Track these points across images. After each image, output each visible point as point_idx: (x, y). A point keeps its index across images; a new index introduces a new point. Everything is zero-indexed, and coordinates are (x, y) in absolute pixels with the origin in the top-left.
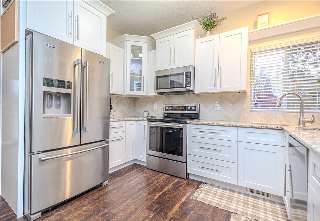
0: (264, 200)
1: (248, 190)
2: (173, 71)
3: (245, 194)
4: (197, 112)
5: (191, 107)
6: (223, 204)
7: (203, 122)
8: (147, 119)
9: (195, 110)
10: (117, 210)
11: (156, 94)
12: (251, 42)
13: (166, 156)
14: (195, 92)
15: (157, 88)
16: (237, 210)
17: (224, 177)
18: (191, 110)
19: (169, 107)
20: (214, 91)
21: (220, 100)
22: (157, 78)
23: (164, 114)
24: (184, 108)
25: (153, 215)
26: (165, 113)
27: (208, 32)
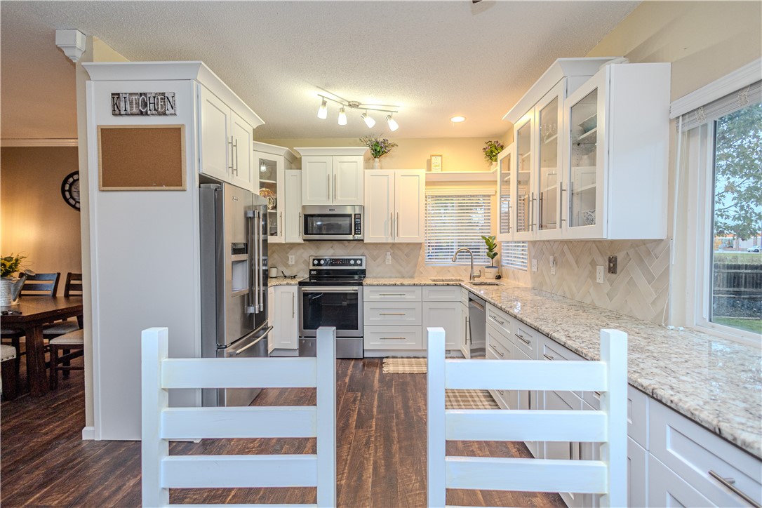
2: (333, 210)
4: (363, 267)
5: (355, 260)
6: (415, 370)
7: (384, 283)
8: (296, 281)
9: (361, 265)
11: (302, 242)
12: (428, 183)
14: (365, 242)
15: (306, 232)
18: (355, 264)
19: (319, 260)
20: (390, 241)
21: (392, 251)
22: (306, 217)
23: (310, 272)
24: (346, 262)
26: (311, 270)
27: (377, 160)
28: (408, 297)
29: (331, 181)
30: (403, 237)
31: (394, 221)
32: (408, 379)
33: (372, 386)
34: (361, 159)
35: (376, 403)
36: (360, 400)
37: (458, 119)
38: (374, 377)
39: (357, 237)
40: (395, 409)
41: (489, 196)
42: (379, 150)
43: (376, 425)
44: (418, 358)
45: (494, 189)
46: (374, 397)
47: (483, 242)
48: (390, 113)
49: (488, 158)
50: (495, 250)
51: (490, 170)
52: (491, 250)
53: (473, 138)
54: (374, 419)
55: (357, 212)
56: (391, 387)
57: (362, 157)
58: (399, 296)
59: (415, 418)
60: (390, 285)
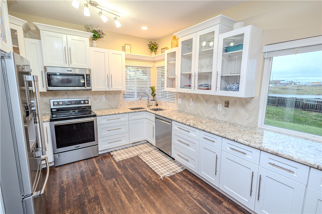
0: (140, 144)
1: (133, 143)
3: (133, 146)
4: (90, 105)
5: (84, 101)
6: (131, 155)
7: (109, 114)
9: (88, 103)
10: (92, 194)
11: (46, 91)
13: (79, 146)
14: (92, 90)
16: (137, 154)
17: (124, 142)
18: (85, 103)
20: (107, 90)
23: (51, 111)
24: (79, 102)
25: (114, 179)
26: (52, 109)
27: (94, 41)
28: (122, 119)
29: (67, 52)
30: (115, 88)
31: (109, 79)
32: (132, 161)
33: (117, 172)
34: (87, 40)
35: (127, 182)
36: (118, 183)
37: (144, 28)
38: (114, 166)
39: (88, 88)
40: (140, 182)
41: (150, 68)
42: (96, 36)
43: (138, 196)
44: (127, 148)
45: (153, 65)
46: (123, 178)
47: (150, 89)
48: (116, 16)
49: (150, 50)
50: (155, 93)
51: (151, 56)
52: (153, 93)
53: (143, 38)
54: (135, 193)
55: (88, 73)
56: (128, 169)
57: (88, 38)
58: (117, 120)
59: (152, 183)
60: (112, 115)
